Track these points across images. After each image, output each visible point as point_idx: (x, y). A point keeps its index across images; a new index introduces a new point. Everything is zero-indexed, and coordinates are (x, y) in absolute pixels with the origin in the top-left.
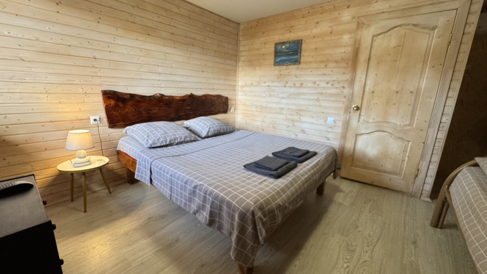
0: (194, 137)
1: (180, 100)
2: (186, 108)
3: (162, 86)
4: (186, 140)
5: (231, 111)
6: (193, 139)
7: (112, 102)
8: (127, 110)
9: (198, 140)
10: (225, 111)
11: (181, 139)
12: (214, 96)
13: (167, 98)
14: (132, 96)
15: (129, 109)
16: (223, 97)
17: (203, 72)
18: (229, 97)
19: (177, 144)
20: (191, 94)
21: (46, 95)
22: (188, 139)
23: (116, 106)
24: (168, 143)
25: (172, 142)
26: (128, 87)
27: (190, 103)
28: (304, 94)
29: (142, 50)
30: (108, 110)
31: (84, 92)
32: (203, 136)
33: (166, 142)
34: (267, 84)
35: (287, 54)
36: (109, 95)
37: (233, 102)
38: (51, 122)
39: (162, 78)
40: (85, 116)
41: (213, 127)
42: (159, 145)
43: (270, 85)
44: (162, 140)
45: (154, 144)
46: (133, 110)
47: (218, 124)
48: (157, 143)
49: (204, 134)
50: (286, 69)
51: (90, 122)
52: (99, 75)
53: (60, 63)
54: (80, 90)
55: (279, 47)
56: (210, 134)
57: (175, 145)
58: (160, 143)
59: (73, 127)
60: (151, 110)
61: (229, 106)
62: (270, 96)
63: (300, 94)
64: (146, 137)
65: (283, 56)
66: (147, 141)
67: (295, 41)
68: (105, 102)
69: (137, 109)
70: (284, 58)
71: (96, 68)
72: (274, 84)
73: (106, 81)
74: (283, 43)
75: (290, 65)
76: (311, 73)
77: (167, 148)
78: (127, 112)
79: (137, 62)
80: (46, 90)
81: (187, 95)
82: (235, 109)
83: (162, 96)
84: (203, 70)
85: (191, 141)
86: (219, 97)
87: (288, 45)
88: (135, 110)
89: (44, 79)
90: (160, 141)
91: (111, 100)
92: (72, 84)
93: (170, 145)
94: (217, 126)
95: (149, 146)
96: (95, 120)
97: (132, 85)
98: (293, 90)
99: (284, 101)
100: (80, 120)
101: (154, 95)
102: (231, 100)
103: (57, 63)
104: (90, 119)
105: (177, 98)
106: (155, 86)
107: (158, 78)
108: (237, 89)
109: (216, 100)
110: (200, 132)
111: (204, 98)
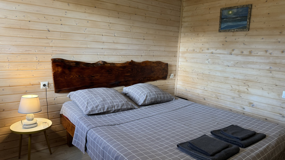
0: (131, 105)
1: (120, 67)
2: (126, 74)
3: (105, 54)
4: (123, 107)
5: (171, 77)
6: (129, 107)
7: (60, 69)
8: (72, 76)
9: (135, 108)
10: (165, 78)
11: (118, 107)
12: (153, 63)
13: (109, 65)
14: (78, 63)
15: (74, 75)
16: (163, 63)
17: (144, 39)
18: (169, 63)
19: (114, 112)
20: (132, 61)
21: (8, 64)
22: (125, 107)
23: (63, 72)
24: (105, 110)
25: (109, 109)
26: (74, 56)
27: (130, 70)
28: (253, 63)
29: (89, 21)
30: (56, 77)
31: (37, 61)
32: (140, 104)
33: (104, 110)
34: (210, 51)
35: (234, 20)
36: (57, 63)
37: (174, 68)
38: (10, 86)
39: (105, 46)
40: (36, 82)
41: (150, 96)
42: (97, 112)
43: (214, 51)
44: (100, 107)
45: (92, 111)
46: (78, 76)
47: (156, 92)
48: (95, 110)
49: (141, 102)
50: (233, 36)
51: (40, 87)
52: (51, 45)
53: (21, 36)
54: (35, 59)
55: (225, 13)
56: (146, 102)
57: (112, 113)
58: (98, 110)
59: (26, 91)
60: (94, 76)
61: (169, 72)
62: (214, 63)
63: (249, 63)
64: (86, 103)
65: (230, 22)
66: (87, 107)
67: (243, 6)
68: (54, 69)
69: (81, 76)
70: (230, 24)
71: (49, 39)
72: (219, 51)
73: (56, 51)
74: (230, 8)
75: (237, 31)
76: (262, 40)
77: (104, 116)
78: (72, 78)
79: (84, 32)
80: (8, 59)
81: (127, 62)
82: (174, 75)
83: (105, 63)
84: (145, 38)
85: (128, 109)
86: (159, 63)
87: (235, 11)
88: (80, 76)
89: (8, 50)
90: (99, 108)
91: (59, 67)
92: (29, 54)
93: (108, 112)
94: (154, 94)
95: (87, 113)
96: (44, 85)
97: (78, 53)
98: (240, 58)
99: (229, 69)
100: (33, 85)
101: (97, 63)
102: (171, 66)
103: (19, 36)
104: (40, 84)
105: (118, 65)
106: (98, 54)
107: (101, 47)
108: (178, 56)
109: (156, 67)
110: (138, 99)
111: (144, 65)
